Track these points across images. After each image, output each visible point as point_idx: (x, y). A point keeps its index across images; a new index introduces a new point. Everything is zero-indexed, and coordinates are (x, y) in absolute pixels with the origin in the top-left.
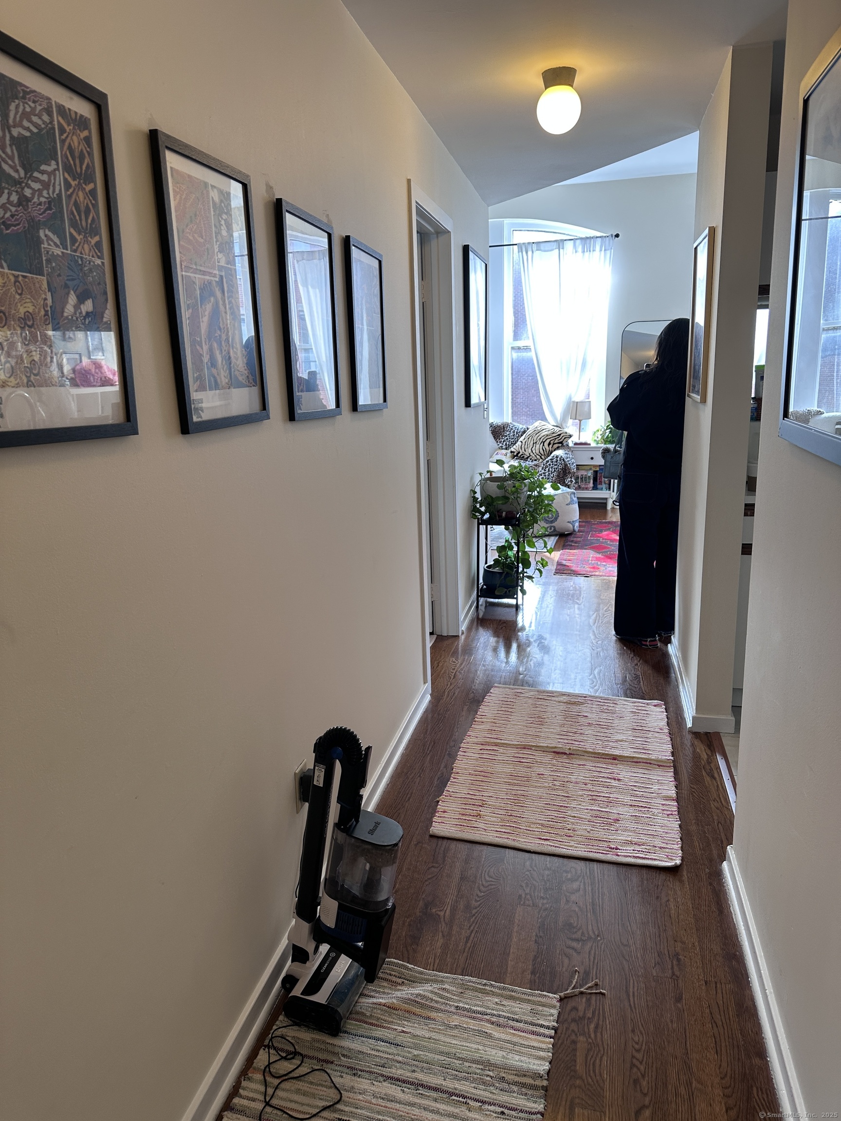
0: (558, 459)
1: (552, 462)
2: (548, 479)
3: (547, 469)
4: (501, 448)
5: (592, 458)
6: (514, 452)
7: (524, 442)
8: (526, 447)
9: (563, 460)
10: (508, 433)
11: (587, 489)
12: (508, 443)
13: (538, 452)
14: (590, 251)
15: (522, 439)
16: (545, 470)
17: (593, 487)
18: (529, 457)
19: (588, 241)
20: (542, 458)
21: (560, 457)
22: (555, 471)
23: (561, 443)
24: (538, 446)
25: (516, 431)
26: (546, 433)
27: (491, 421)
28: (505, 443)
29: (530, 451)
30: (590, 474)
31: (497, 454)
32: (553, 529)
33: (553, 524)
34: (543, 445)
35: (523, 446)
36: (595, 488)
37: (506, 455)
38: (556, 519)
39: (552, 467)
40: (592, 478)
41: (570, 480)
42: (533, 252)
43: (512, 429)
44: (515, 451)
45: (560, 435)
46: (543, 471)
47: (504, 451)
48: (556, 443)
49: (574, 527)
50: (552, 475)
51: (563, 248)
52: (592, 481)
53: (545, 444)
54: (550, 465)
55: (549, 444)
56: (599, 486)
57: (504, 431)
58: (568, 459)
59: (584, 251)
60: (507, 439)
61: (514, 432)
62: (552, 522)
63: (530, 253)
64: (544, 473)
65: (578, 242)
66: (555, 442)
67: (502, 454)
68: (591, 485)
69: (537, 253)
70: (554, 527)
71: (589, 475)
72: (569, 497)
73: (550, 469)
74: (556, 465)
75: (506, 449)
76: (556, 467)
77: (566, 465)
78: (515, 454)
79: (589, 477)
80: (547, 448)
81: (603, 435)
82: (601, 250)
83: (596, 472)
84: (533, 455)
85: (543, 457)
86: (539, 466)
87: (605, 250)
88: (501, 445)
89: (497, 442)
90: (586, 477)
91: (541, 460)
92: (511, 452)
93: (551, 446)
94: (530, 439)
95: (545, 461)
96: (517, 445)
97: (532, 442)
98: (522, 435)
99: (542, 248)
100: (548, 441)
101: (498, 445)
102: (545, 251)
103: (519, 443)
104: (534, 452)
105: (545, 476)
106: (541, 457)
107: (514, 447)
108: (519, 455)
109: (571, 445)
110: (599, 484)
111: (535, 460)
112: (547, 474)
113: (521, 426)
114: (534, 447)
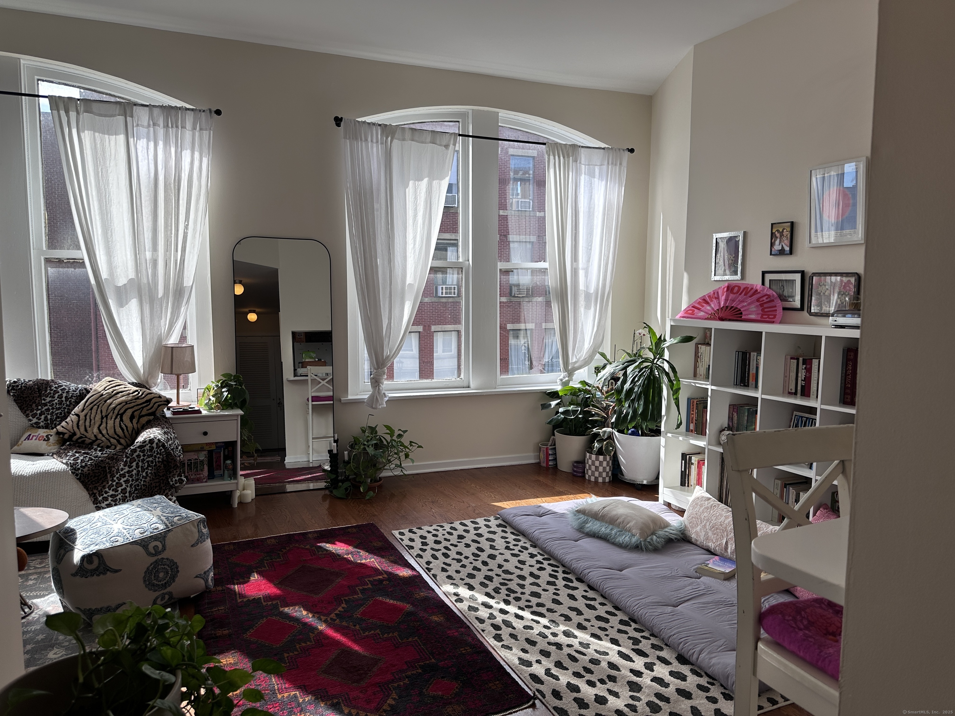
0: (154, 445)
1: (143, 451)
2: (137, 480)
3: (134, 464)
4: (37, 426)
5: (205, 434)
6: (63, 434)
7: (82, 415)
8: (88, 423)
9: (163, 445)
10: (48, 399)
11: (199, 480)
12: (49, 417)
13: (111, 432)
14: (177, 127)
15: (76, 410)
16: (130, 467)
17: (208, 475)
18: (94, 441)
19: (173, 112)
20: (121, 444)
21: (156, 441)
22: (149, 466)
23: (153, 414)
24: (110, 423)
25: (64, 395)
26: (124, 398)
27: (10, 377)
28: (43, 417)
29: (96, 430)
30: (202, 456)
31: (28, 438)
32: (167, 597)
33: (168, 589)
34: (121, 420)
35: (81, 423)
36: (211, 476)
37: (47, 439)
38: (173, 578)
39: (143, 460)
40: (206, 463)
41: (177, 478)
42: (78, 113)
43: (56, 392)
44: (65, 431)
45: (150, 400)
46: (127, 469)
47: (42, 432)
48: (143, 416)
49: (206, 581)
50: (144, 474)
51: (132, 116)
52: (206, 468)
53: (124, 418)
54: (139, 456)
55: (132, 418)
56: (217, 473)
57: (40, 396)
58: (170, 442)
59: (168, 126)
60: (48, 410)
61: (60, 397)
62: (165, 586)
63: (73, 114)
64: (128, 472)
65: (156, 111)
66: (143, 413)
67: (39, 438)
68: (206, 473)
69: (85, 116)
70: (170, 594)
71: (201, 459)
72: (195, 530)
73: (140, 464)
74: (151, 456)
75: (47, 427)
76: (151, 459)
77: (168, 454)
78: (66, 436)
79: (202, 462)
80: (129, 425)
81: (218, 395)
82: (194, 128)
83: (210, 452)
84: (103, 439)
85: (122, 441)
86: (118, 460)
87: (201, 129)
88: (35, 420)
89: (27, 416)
90: (196, 463)
91: (119, 447)
92: (58, 433)
93: (135, 421)
94: (94, 411)
95: (128, 451)
96: (68, 420)
97: (98, 417)
98: (77, 403)
99: (94, 110)
100: (129, 412)
101: (30, 420)
102: (100, 115)
103: (72, 418)
104: (104, 432)
105: (131, 476)
106: (118, 442)
107: (64, 424)
108: (75, 438)
109: (168, 414)
110: (217, 469)
111: (108, 447)
112: (135, 472)
113: (73, 386)
114: (104, 425)
